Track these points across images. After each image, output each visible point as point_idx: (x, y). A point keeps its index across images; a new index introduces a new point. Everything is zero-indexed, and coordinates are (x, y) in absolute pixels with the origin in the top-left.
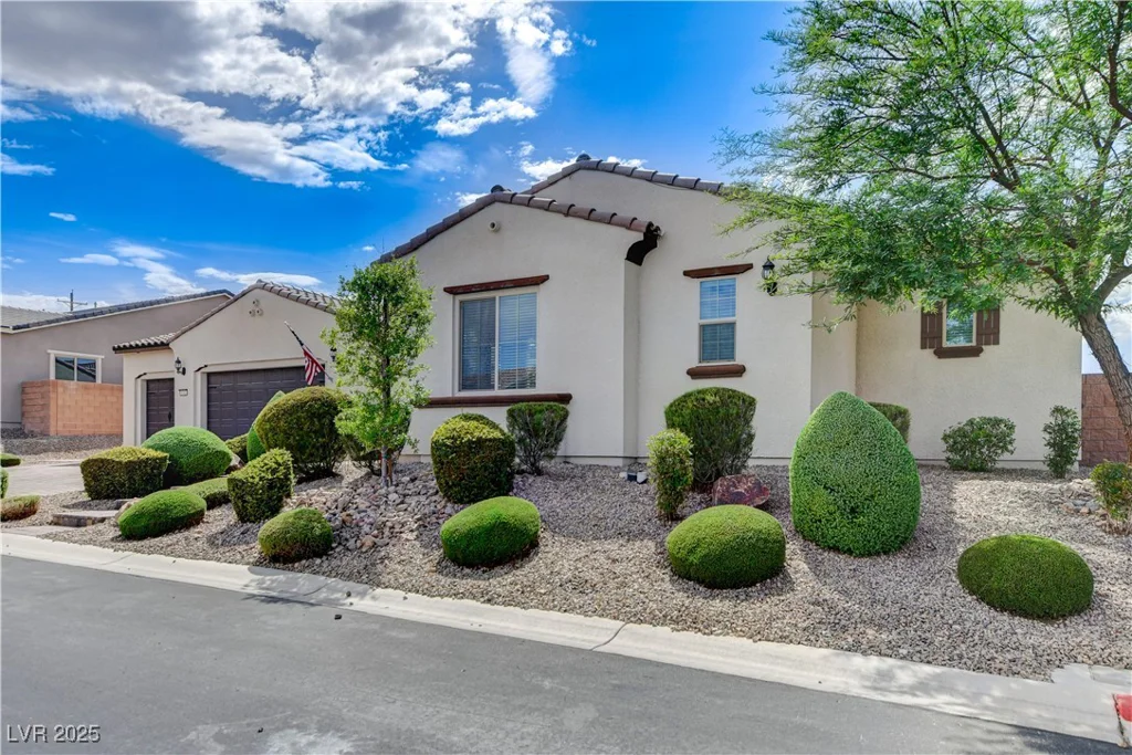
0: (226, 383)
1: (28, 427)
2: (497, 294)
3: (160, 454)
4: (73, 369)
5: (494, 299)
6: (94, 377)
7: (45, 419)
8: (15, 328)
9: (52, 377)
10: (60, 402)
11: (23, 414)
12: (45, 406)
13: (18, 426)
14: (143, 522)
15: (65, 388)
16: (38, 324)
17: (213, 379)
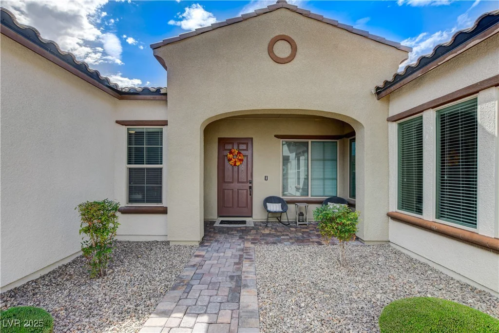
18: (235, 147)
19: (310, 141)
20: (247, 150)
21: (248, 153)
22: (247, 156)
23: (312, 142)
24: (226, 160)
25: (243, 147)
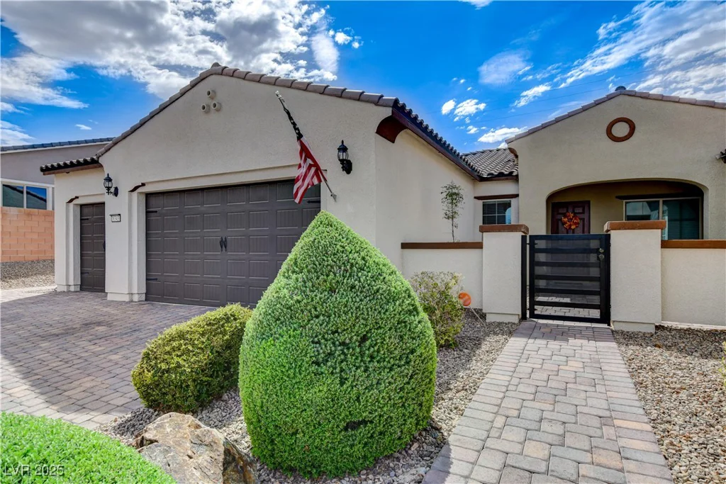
0: (170, 205)
4: (22, 192)
6: (45, 201)
17: (153, 201)
18: (570, 210)
19: (661, 200)
20: (583, 213)
21: (585, 216)
22: (584, 219)
23: (664, 201)
24: (560, 224)
25: (580, 210)
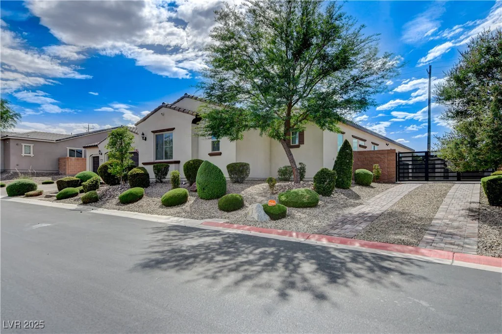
1: (60, 172)
2: (164, 133)
3: (78, 179)
4: (75, 153)
5: (163, 134)
6: (82, 154)
7: (65, 169)
8: (56, 141)
9: (68, 156)
10: (69, 164)
11: (59, 168)
12: (65, 165)
13: (57, 172)
14: (61, 195)
15: (71, 160)
16: (63, 139)
